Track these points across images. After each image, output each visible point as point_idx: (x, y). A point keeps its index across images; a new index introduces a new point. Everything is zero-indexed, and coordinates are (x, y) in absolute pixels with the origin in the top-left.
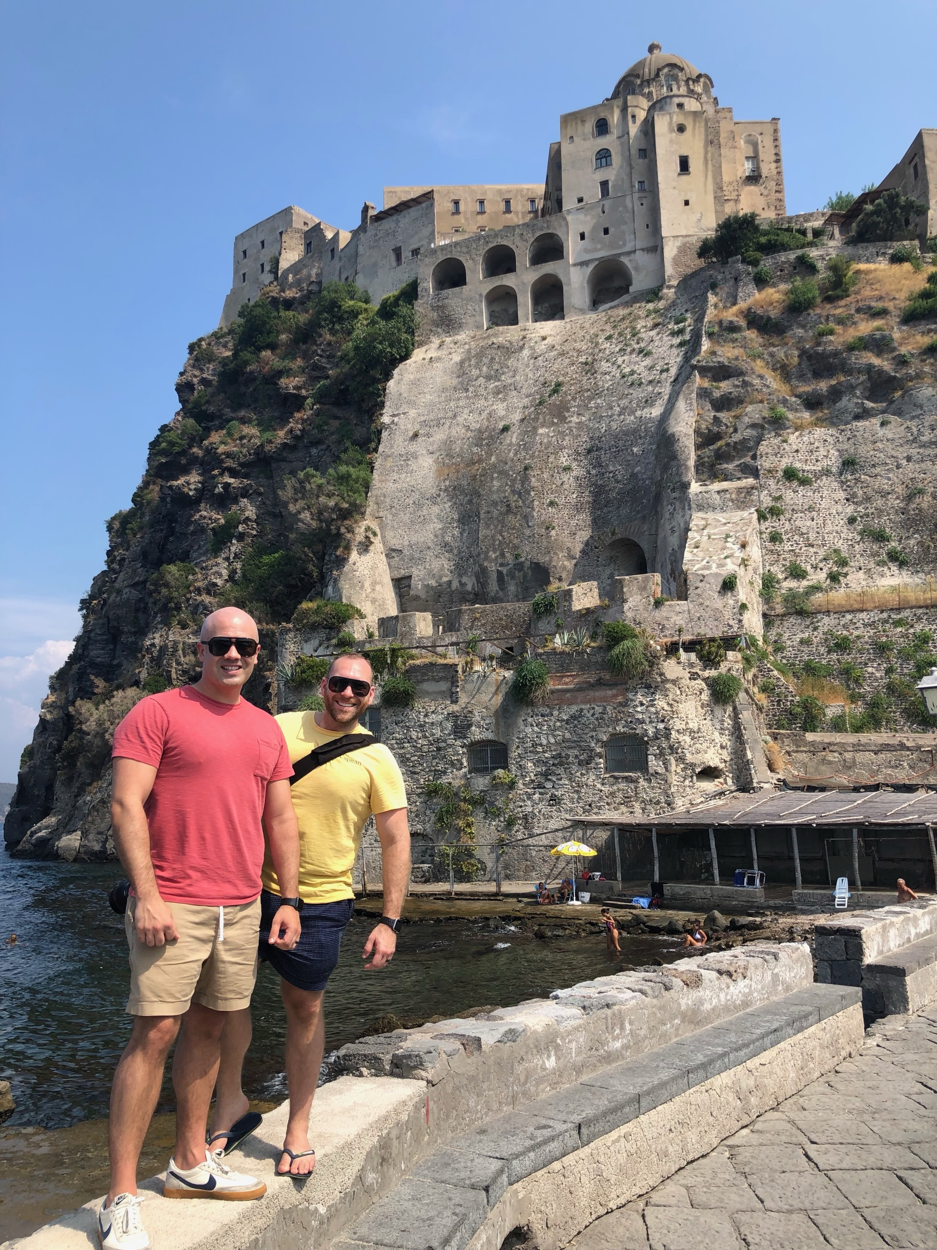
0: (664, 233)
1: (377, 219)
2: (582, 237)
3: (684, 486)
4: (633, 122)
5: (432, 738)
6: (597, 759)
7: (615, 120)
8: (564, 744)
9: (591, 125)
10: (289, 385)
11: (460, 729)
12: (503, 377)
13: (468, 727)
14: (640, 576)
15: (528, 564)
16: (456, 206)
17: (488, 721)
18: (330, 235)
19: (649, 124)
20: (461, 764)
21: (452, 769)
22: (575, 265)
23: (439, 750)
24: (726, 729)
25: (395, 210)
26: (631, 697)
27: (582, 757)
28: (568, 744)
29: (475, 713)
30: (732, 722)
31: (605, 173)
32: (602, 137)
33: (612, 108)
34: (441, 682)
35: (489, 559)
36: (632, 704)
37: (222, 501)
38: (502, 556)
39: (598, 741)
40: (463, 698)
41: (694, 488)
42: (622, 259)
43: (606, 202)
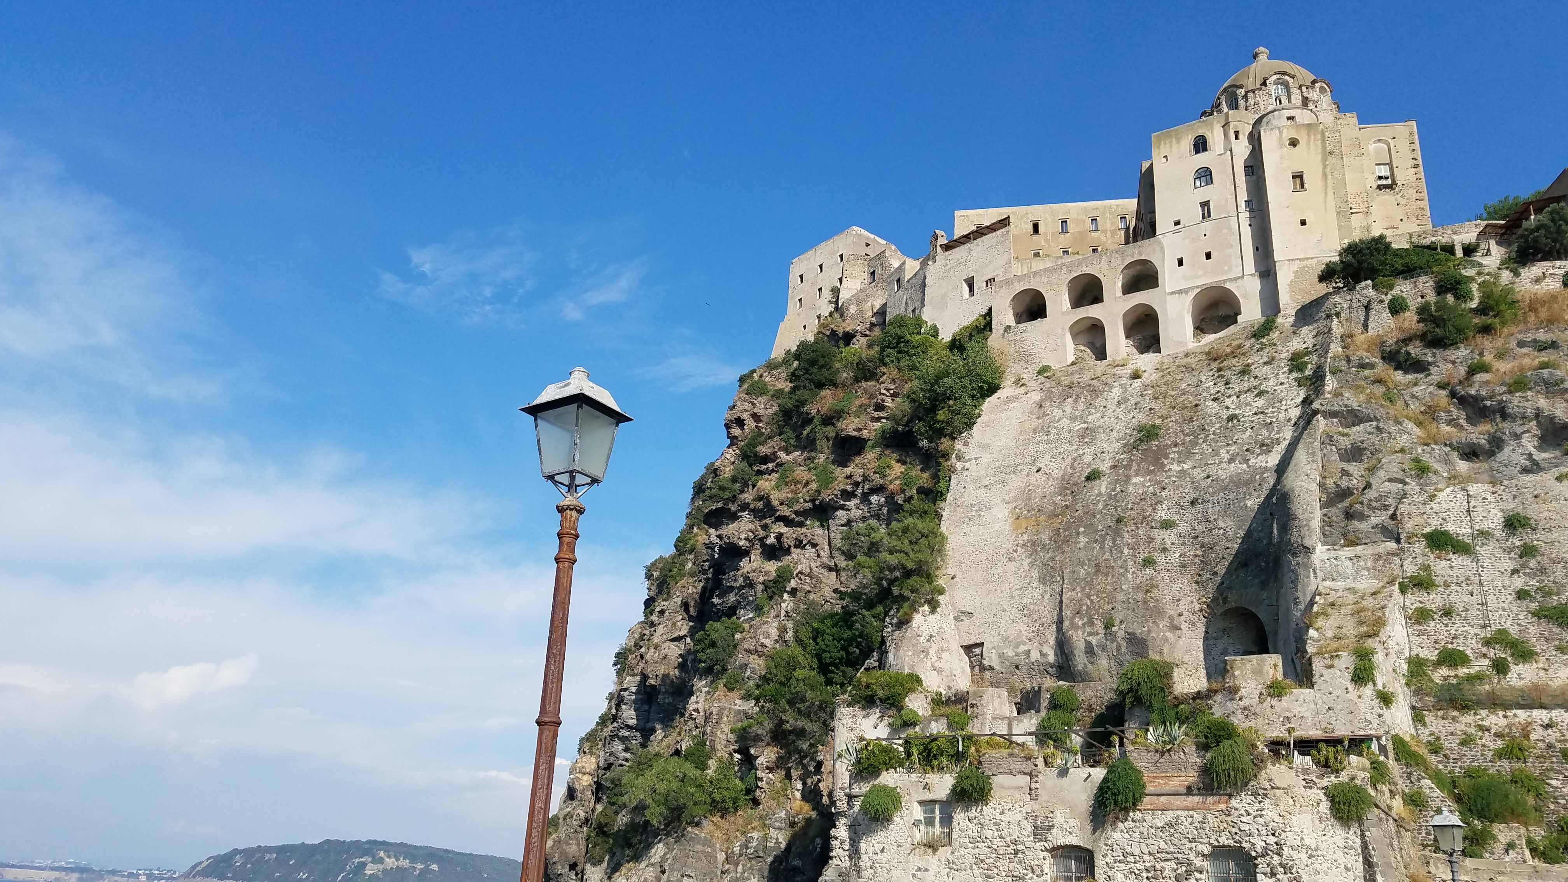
0: (1276, 257)
1: (947, 247)
2: (1180, 263)
3: (1308, 550)
4: (1237, 138)
5: (1008, 839)
6: (1198, 875)
7: (1215, 137)
8: (1158, 855)
9: (1187, 142)
10: (849, 426)
11: (1041, 831)
12: (1090, 419)
13: (1049, 830)
14: (1254, 658)
15: (1121, 634)
16: (1036, 227)
17: (1072, 822)
18: (896, 264)
19: (1255, 140)
20: (1042, 871)
21: (1030, 875)
22: (1172, 293)
23: (1016, 852)
24: (1352, 848)
25: (967, 238)
26: (1238, 806)
27: (1179, 871)
28: (1164, 855)
29: (1058, 813)
30: (1358, 841)
31: (1205, 193)
32: (1202, 156)
33: (1212, 124)
34: (1019, 776)
35: (1074, 626)
36: (1237, 813)
37: (773, 552)
38: (1091, 623)
39: (1198, 854)
40: (1043, 796)
41: (1320, 553)
42: (1228, 286)
43: (1208, 225)
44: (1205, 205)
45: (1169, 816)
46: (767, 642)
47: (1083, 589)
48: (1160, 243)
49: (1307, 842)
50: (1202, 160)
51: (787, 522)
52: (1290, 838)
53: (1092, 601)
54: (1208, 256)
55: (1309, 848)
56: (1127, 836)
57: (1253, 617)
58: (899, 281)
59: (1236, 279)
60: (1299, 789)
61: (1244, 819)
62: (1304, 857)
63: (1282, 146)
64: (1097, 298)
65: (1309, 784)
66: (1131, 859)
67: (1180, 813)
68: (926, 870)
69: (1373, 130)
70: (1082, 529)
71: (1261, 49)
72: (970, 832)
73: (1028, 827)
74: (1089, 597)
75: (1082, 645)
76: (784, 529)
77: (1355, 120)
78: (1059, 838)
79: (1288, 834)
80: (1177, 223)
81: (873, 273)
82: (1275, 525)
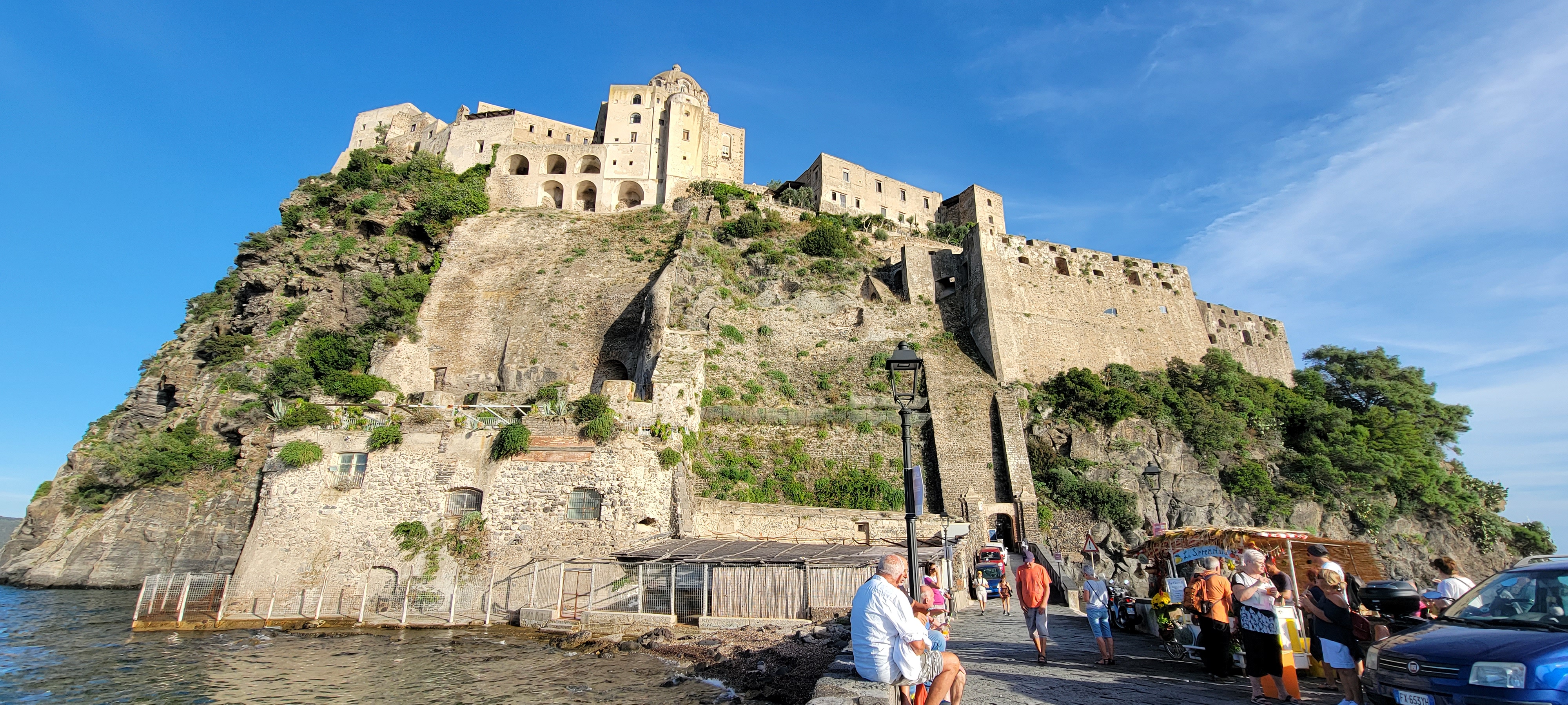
0: (668, 173)
1: (470, 118)
2: (615, 163)
3: (660, 328)
4: (658, 102)
5: (414, 482)
6: (560, 507)
7: (646, 99)
8: (534, 494)
9: (631, 96)
10: (373, 216)
11: (442, 476)
12: (544, 239)
13: (450, 475)
14: (620, 382)
15: (541, 368)
16: (532, 128)
17: (470, 470)
18: (431, 122)
19: (668, 105)
20: (438, 506)
21: (428, 509)
22: (607, 179)
23: (419, 493)
24: (665, 489)
25: (483, 115)
26: (595, 459)
27: (547, 505)
28: (537, 494)
29: (459, 463)
30: (670, 485)
31: (636, 127)
32: (636, 105)
33: (646, 90)
34: (432, 435)
35: (512, 362)
36: (595, 465)
37: (291, 291)
38: (523, 361)
39: (563, 492)
40: (450, 450)
41: (666, 331)
42: (639, 182)
43: (633, 145)
44: (634, 135)
45: (546, 466)
46: (273, 354)
47: (522, 339)
48: (604, 148)
49: (638, 485)
50: (637, 108)
51: (310, 272)
52: (628, 482)
53: (526, 347)
54: (631, 163)
55: (639, 489)
56: (511, 480)
57: (623, 366)
58: (431, 133)
59: (644, 180)
60: (639, 451)
61: (599, 469)
62: (635, 494)
63: (681, 113)
64: (563, 172)
65: (646, 447)
66: (512, 497)
67: (555, 464)
68: (333, 507)
69: (725, 127)
70: (527, 303)
71: (677, 66)
72: (381, 477)
73: (433, 474)
74: (524, 344)
75: (515, 374)
76: (306, 277)
77: (717, 118)
78: (457, 481)
79: (628, 479)
80: (617, 140)
81: (414, 126)
82: (644, 313)
